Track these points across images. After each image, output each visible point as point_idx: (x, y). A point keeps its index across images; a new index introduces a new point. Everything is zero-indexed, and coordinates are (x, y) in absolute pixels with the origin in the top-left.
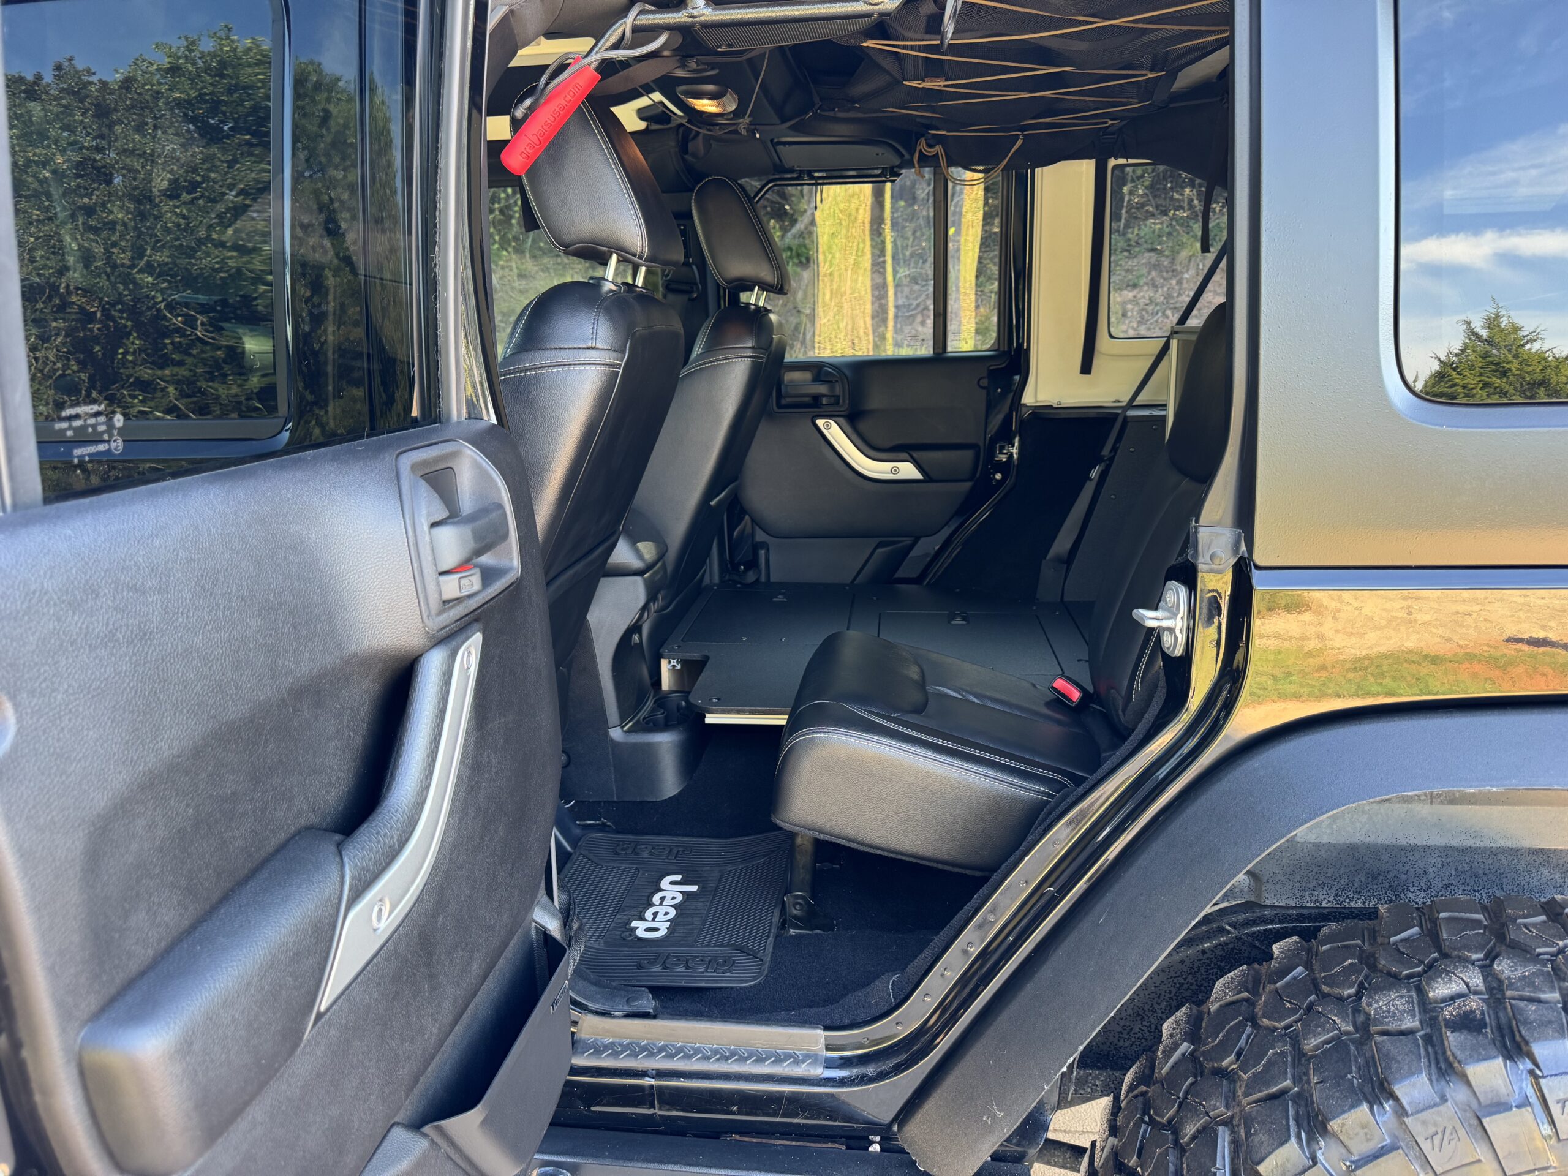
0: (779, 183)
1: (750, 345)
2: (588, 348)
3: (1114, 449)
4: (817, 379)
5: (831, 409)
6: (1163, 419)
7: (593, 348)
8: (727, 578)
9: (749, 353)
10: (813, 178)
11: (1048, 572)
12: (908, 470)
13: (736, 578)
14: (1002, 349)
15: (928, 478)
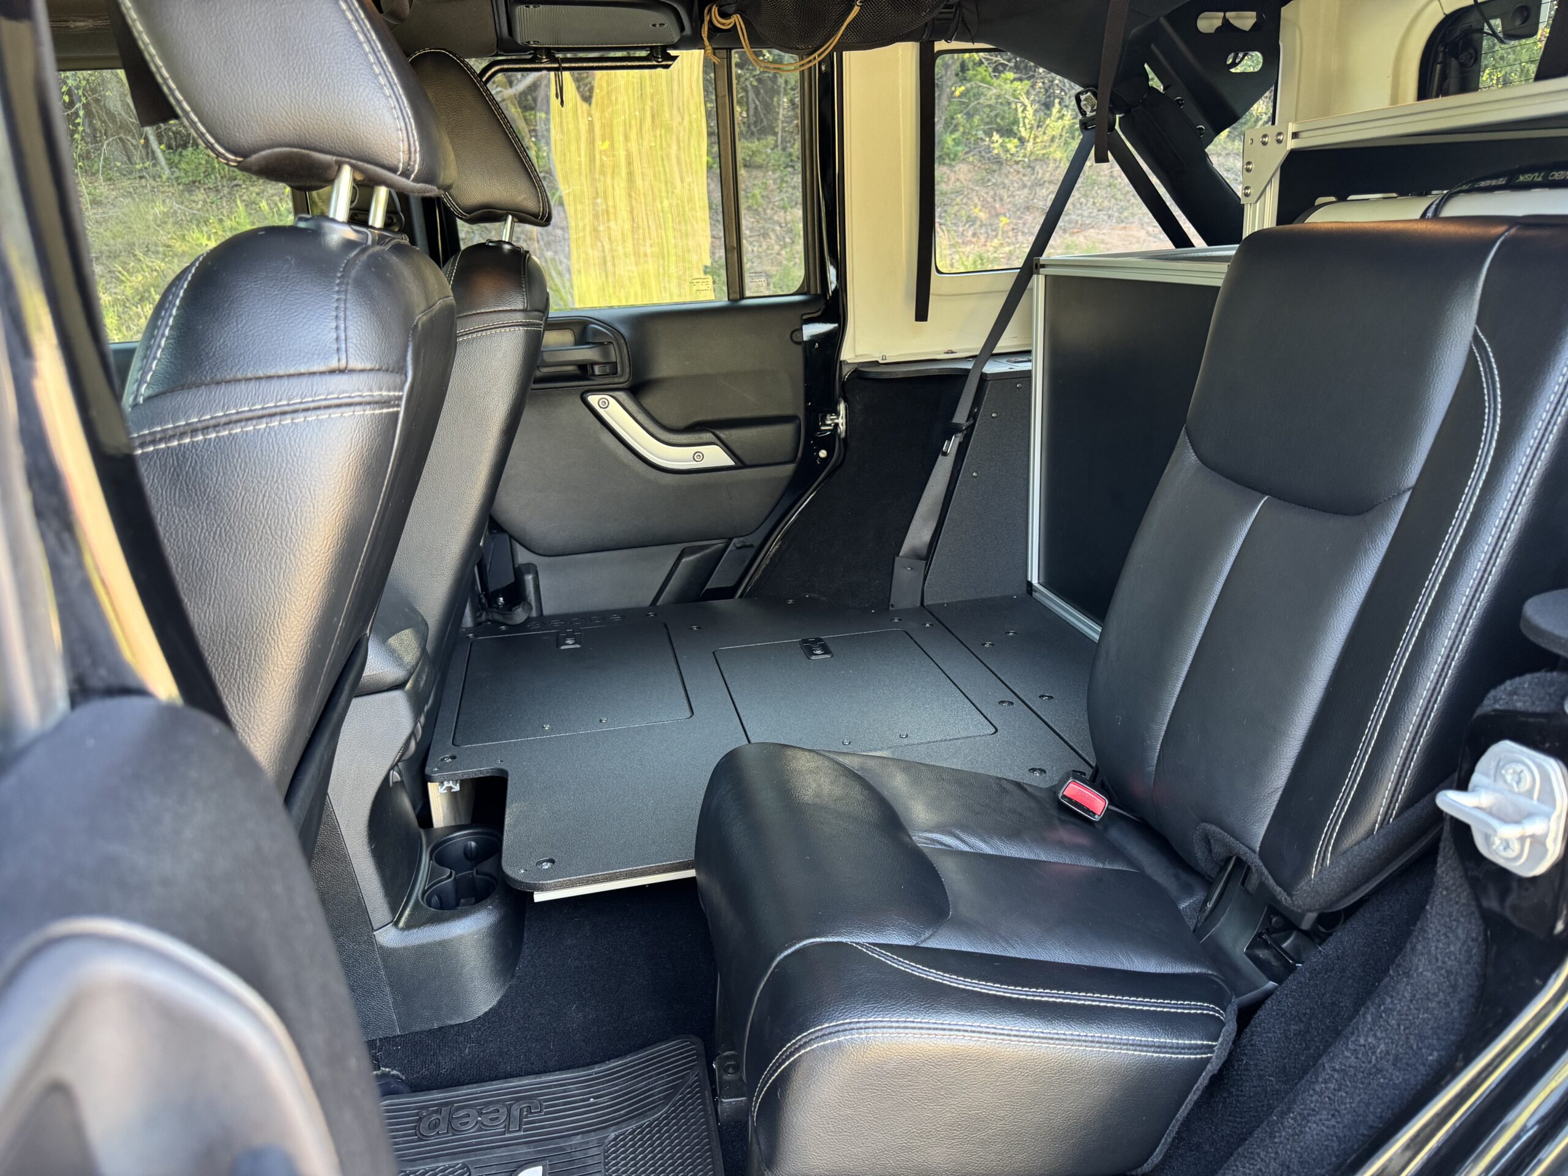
0: (506, 66)
1: (521, 307)
2: (332, 372)
3: (972, 416)
4: (582, 340)
5: (606, 381)
6: (1027, 375)
7: (342, 371)
8: (484, 617)
9: (519, 318)
10: (556, 60)
11: (904, 574)
12: (715, 456)
13: (497, 617)
14: (813, 292)
15: (741, 463)
